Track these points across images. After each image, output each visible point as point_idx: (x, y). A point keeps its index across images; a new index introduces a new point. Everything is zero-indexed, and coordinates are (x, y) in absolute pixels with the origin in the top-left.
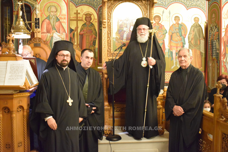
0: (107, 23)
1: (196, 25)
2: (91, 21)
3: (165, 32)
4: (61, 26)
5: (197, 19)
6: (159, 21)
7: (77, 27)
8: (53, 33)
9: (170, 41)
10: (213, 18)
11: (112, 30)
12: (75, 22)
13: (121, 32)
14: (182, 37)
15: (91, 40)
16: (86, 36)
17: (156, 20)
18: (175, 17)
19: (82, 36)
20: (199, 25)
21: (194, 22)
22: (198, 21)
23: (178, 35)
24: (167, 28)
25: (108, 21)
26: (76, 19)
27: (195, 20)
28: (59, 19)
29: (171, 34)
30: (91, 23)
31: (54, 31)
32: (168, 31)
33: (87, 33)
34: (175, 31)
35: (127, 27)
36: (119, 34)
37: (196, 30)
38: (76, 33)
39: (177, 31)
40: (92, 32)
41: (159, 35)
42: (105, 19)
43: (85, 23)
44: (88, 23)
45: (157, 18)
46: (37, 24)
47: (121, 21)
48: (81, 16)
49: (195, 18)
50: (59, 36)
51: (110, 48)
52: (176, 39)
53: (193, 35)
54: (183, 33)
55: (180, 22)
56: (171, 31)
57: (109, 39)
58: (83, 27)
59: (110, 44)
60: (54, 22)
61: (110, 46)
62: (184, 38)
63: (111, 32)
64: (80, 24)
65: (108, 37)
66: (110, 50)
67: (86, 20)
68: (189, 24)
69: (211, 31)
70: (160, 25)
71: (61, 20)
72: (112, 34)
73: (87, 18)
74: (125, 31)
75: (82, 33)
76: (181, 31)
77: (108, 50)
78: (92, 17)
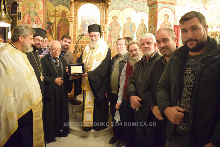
0: (73, 18)
1: (142, 24)
2: (66, 18)
3: (120, 28)
4: (38, 19)
5: (143, 20)
6: (116, 20)
7: (55, 22)
8: (32, 24)
9: (124, 35)
10: (152, 19)
11: (77, 24)
12: (54, 17)
13: (84, 25)
14: (132, 32)
15: (66, 32)
16: (62, 28)
17: (114, 19)
18: (128, 18)
19: (59, 28)
20: (144, 24)
21: (141, 22)
22: (144, 21)
23: (130, 31)
24: (122, 25)
25: (75, 17)
26: (54, 15)
27: (142, 21)
28: (37, 14)
29: (124, 30)
30: (66, 19)
31: (33, 22)
32: (122, 28)
33: (62, 26)
34: (127, 27)
35: (88, 22)
36: (83, 27)
37: (142, 28)
38: (54, 26)
39: (129, 28)
40: (66, 25)
41: (116, 30)
42: (72, 15)
43: (61, 19)
44: (63, 19)
45: (115, 18)
46: (19, 17)
47: (84, 17)
48: (59, 14)
49: (142, 19)
50: (37, 26)
51: (75, 37)
52: (128, 34)
53: (140, 32)
54: (133, 30)
55: (131, 22)
56: (124, 28)
57: (74, 30)
58: (59, 21)
59: (76, 34)
60: (33, 16)
61: (76, 36)
62: (134, 33)
63: (77, 25)
64: (58, 19)
65: (74, 29)
66: (76, 38)
67: (62, 16)
68: (137, 23)
69: (150, 28)
70: (117, 23)
71: (38, 15)
72: (77, 27)
73: (63, 15)
74: (87, 25)
75: (59, 26)
76: (131, 28)
77: (74, 39)
78: (67, 14)
